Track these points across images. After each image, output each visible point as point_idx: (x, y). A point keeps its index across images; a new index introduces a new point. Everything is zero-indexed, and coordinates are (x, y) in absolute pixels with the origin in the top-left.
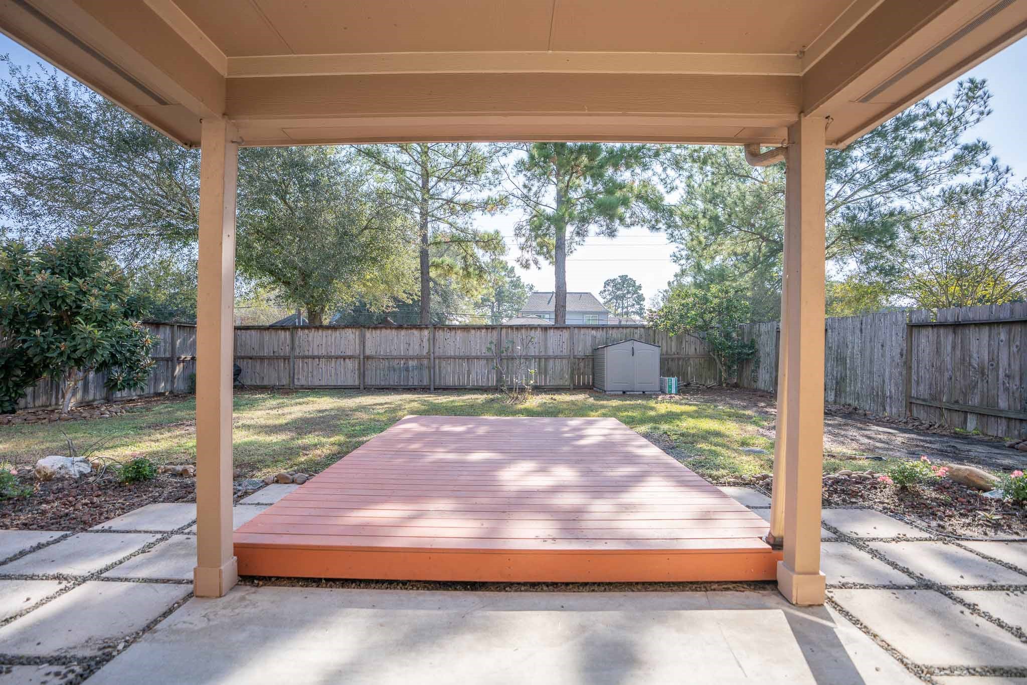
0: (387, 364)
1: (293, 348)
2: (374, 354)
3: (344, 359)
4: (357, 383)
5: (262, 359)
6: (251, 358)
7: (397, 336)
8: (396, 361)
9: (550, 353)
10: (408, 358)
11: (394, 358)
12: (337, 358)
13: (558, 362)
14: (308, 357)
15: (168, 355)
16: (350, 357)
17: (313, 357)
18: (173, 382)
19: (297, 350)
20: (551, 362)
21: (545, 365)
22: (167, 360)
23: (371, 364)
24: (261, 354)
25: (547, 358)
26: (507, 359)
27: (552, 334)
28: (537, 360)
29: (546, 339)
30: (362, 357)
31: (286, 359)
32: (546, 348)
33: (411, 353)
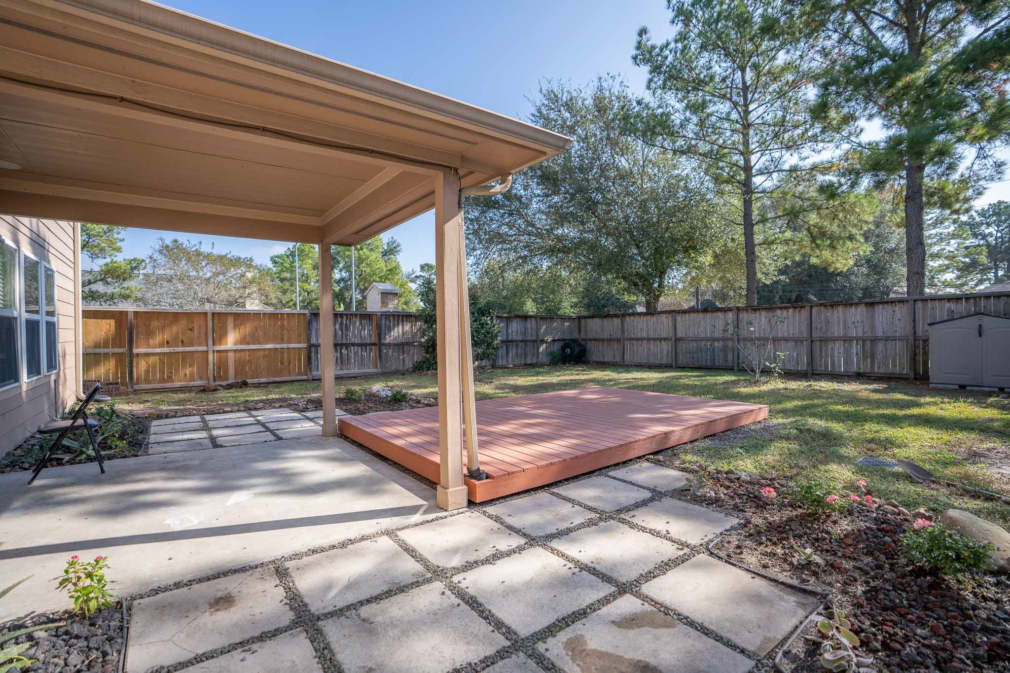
0: (695, 345)
1: (623, 332)
2: (684, 336)
3: (660, 341)
4: (670, 362)
5: (602, 340)
6: (595, 340)
7: (704, 319)
8: (703, 343)
9: (880, 334)
10: (713, 340)
11: (702, 340)
12: (655, 339)
13: (890, 344)
14: (633, 339)
15: (533, 338)
16: (665, 339)
17: (637, 340)
18: (538, 357)
19: (626, 334)
20: (880, 346)
21: (872, 348)
22: (533, 341)
23: (682, 346)
24: (602, 337)
25: (874, 340)
26: (821, 341)
27: (881, 310)
28: (861, 342)
29: (873, 317)
30: (673, 339)
31: (618, 340)
32: (873, 327)
33: (716, 335)
